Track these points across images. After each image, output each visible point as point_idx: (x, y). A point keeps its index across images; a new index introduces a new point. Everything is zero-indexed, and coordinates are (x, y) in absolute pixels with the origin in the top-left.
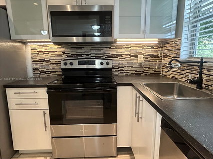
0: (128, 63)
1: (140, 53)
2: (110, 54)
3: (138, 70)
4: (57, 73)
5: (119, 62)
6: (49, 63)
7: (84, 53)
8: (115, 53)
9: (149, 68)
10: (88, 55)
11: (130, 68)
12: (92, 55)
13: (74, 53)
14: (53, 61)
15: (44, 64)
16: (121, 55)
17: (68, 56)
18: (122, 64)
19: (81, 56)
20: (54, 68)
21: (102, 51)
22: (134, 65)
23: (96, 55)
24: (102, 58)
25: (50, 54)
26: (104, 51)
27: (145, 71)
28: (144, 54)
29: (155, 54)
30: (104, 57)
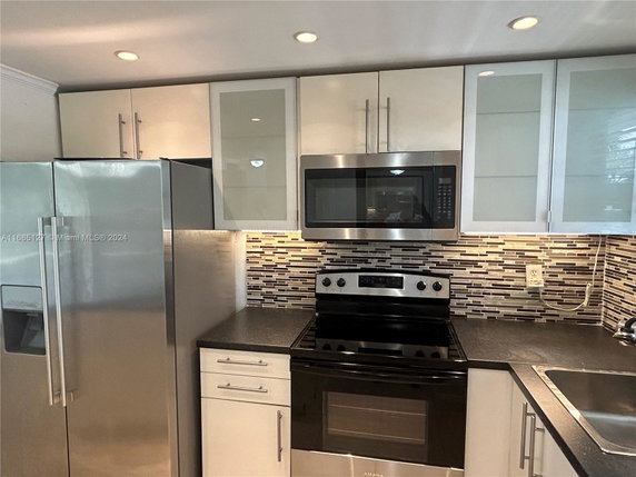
0: (495, 286)
1: (534, 260)
2: (445, 260)
3: (525, 307)
4: (303, 301)
5: (470, 281)
6: (286, 276)
7: (372, 255)
8: (457, 257)
9: (560, 302)
10: (383, 260)
11: (502, 300)
12: (394, 260)
13: (349, 253)
14: (295, 272)
15: (274, 278)
16: (475, 264)
17: (332, 260)
18: (479, 287)
19: (366, 262)
20: (295, 289)
21: (422, 251)
22: (513, 293)
23: (406, 261)
24: (421, 269)
26: (427, 250)
27: (548, 312)
28: (546, 264)
29: (579, 263)
30: (427, 267)
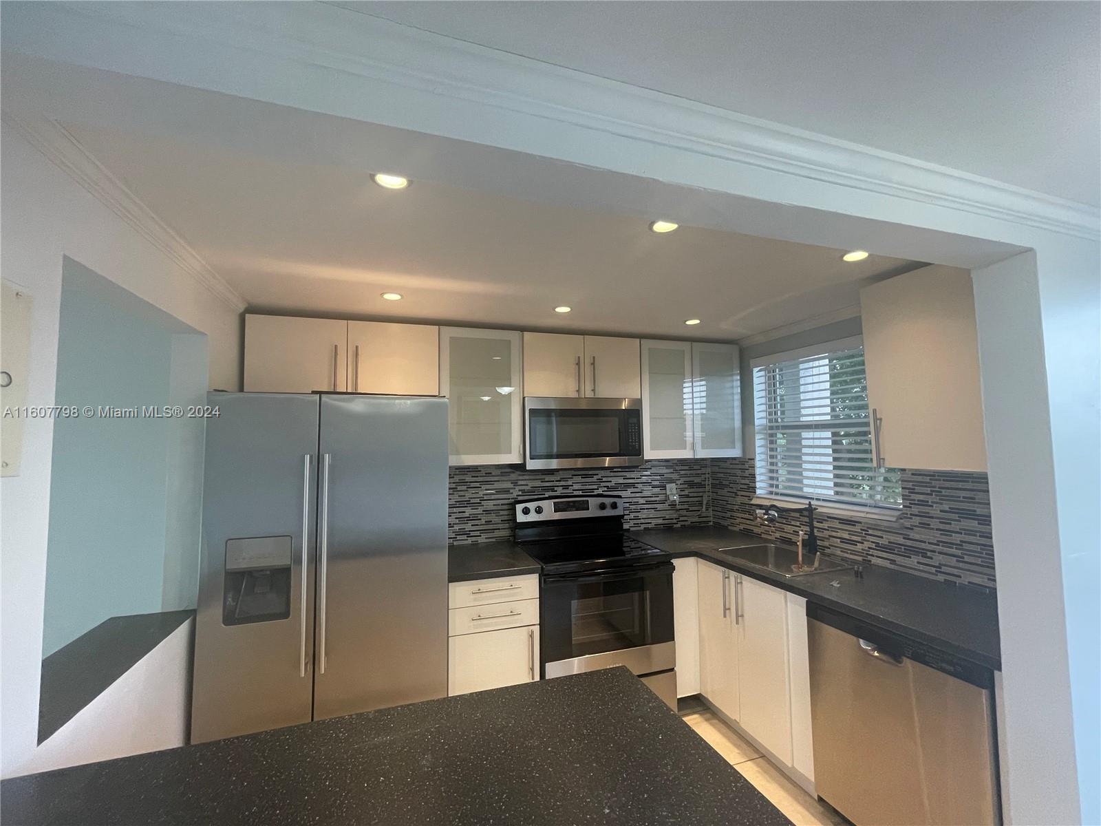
0: (648, 503)
1: (671, 481)
2: (612, 484)
3: (667, 517)
4: (497, 533)
5: (630, 500)
6: (480, 510)
7: (558, 484)
8: (621, 481)
9: (687, 510)
10: (566, 487)
11: (652, 514)
12: (576, 487)
13: (538, 484)
14: (489, 505)
15: (467, 515)
16: (633, 485)
17: (523, 491)
18: (637, 503)
19: (553, 490)
20: (488, 522)
21: (596, 477)
22: (659, 506)
23: (584, 487)
24: (596, 492)
25: (484, 487)
26: (599, 477)
27: (681, 519)
28: (678, 482)
29: (697, 480)
30: (600, 491)
